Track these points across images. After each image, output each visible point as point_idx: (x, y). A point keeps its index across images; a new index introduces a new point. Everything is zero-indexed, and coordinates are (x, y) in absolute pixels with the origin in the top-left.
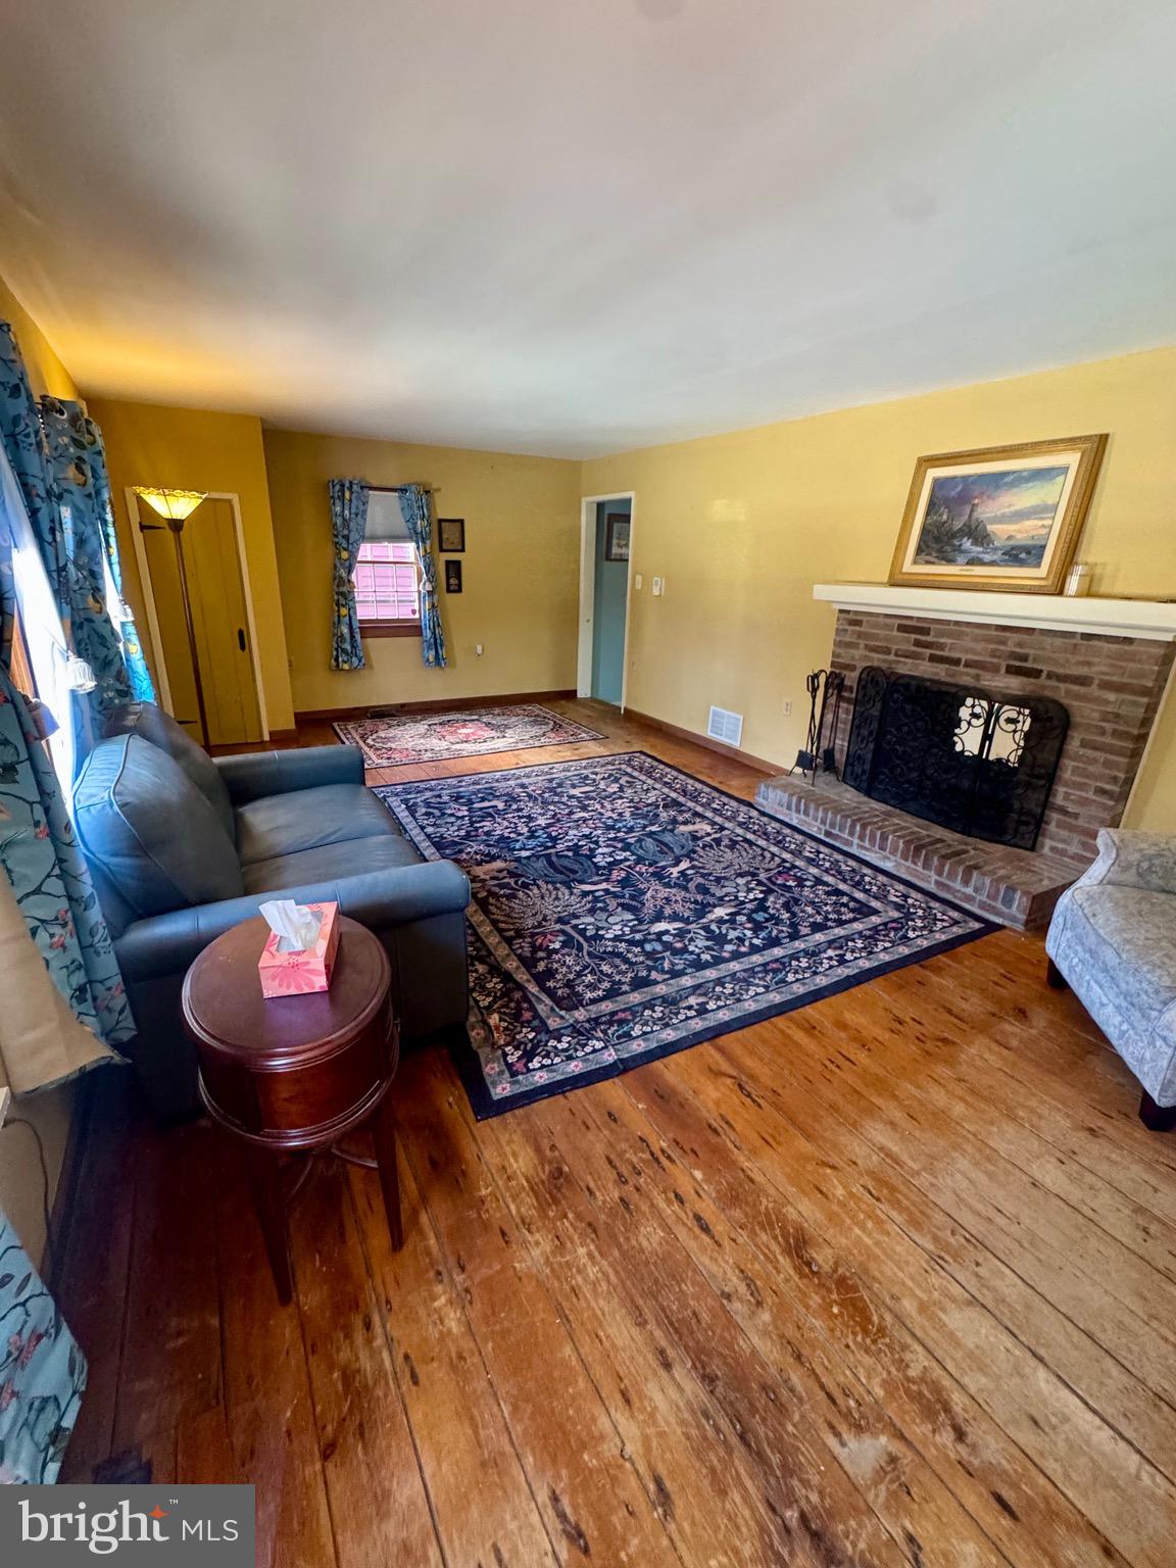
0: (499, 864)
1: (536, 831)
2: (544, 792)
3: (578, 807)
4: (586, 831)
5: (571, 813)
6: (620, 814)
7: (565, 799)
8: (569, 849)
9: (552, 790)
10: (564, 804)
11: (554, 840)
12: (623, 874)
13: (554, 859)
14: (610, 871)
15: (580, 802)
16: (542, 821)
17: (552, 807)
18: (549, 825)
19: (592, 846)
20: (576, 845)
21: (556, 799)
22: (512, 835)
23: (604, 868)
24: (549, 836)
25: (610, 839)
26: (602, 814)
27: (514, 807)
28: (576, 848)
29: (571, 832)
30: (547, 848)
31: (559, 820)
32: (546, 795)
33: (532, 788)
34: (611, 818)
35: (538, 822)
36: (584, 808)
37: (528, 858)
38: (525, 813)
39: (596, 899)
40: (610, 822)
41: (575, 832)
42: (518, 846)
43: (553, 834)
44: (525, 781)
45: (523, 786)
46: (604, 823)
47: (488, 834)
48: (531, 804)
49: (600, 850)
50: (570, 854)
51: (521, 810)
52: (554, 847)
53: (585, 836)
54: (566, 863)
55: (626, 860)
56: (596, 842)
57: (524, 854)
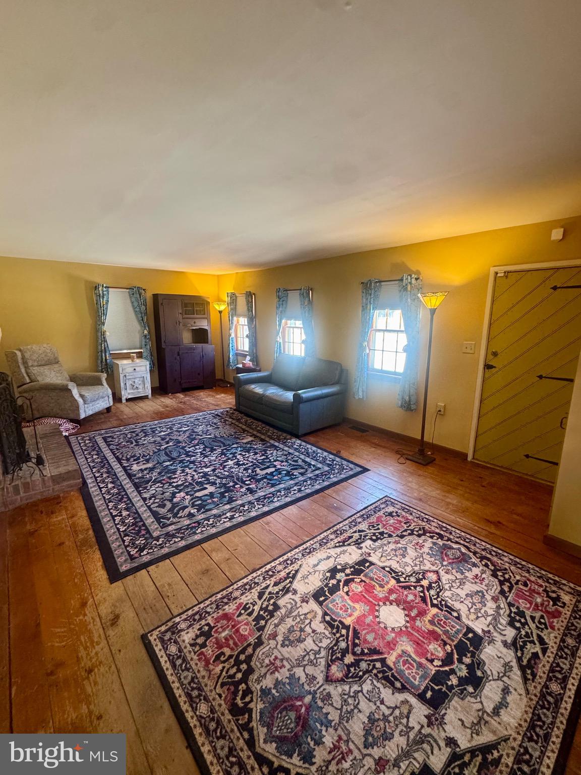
0: (245, 441)
1: (233, 457)
2: (234, 486)
3: (209, 475)
4: (206, 460)
5: (214, 470)
6: (183, 471)
7: (218, 481)
8: (215, 450)
9: (228, 490)
10: (218, 477)
11: (222, 453)
12: (193, 442)
13: (222, 445)
14: (198, 442)
15: (208, 480)
16: (230, 462)
17: (226, 473)
18: (226, 461)
19: (204, 452)
20: (212, 452)
21: (224, 481)
22: (244, 453)
23: (201, 444)
24: (225, 455)
25: (195, 456)
26: (195, 471)
27: (250, 471)
28: (212, 450)
29: (214, 458)
30: (225, 449)
31: (221, 465)
32: (231, 484)
33: (243, 490)
34: (190, 469)
35: (232, 462)
36: (205, 475)
37: (233, 444)
38: (242, 467)
39: (205, 434)
40: (192, 466)
41: (212, 458)
42: (239, 449)
43: (223, 456)
44: (250, 498)
45: (251, 491)
46: (195, 465)
47: (256, 454)
48: (240, 474)
49: (200, 450)
50: (215, 448)
51: (246, 469)
52: (222, 450)
53: (207, 456)
54: (216, 444)
55: (190, 448)
56: (202, 454)
57: (235, 446)
